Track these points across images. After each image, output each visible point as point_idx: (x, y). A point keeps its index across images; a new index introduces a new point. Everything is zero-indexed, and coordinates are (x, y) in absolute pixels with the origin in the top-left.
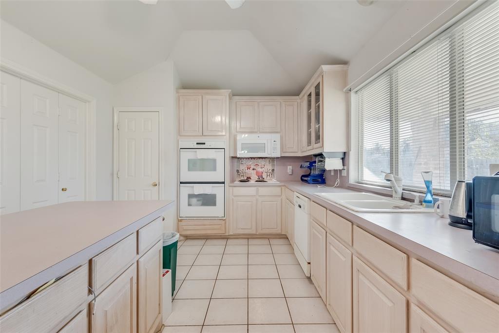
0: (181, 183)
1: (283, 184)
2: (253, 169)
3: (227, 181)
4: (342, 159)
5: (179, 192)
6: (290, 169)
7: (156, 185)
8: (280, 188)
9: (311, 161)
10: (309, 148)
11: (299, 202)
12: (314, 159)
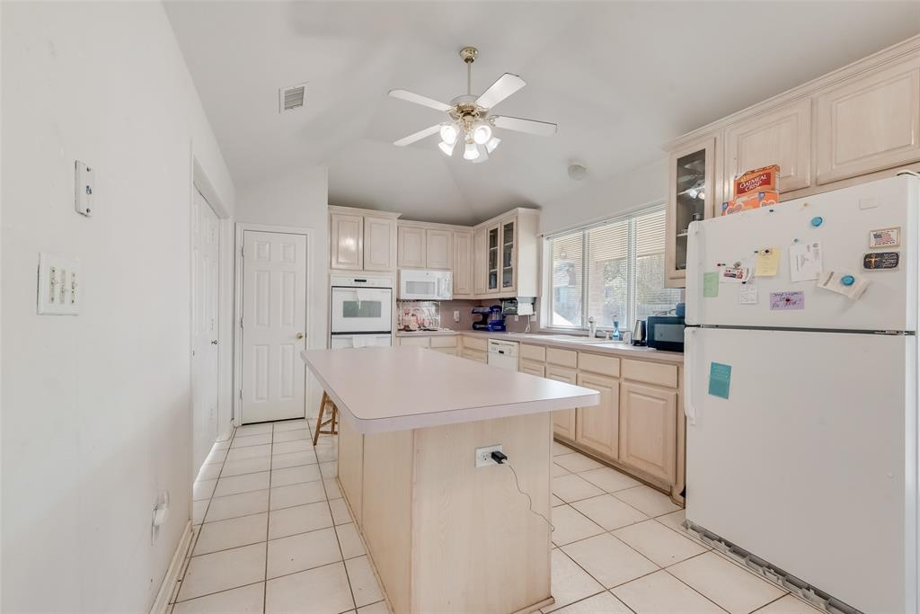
0: (333, 333)
1: (458, 333)
2: (413, 315)
3: (394, 331)
4: (533, 304)
5: (329, 346)
6: (456, 314)
7: (301, 337)
8: (455, 338)
9: (496, 306)
10: (493, 290)
11: (499, 348)
12: (499, 303)
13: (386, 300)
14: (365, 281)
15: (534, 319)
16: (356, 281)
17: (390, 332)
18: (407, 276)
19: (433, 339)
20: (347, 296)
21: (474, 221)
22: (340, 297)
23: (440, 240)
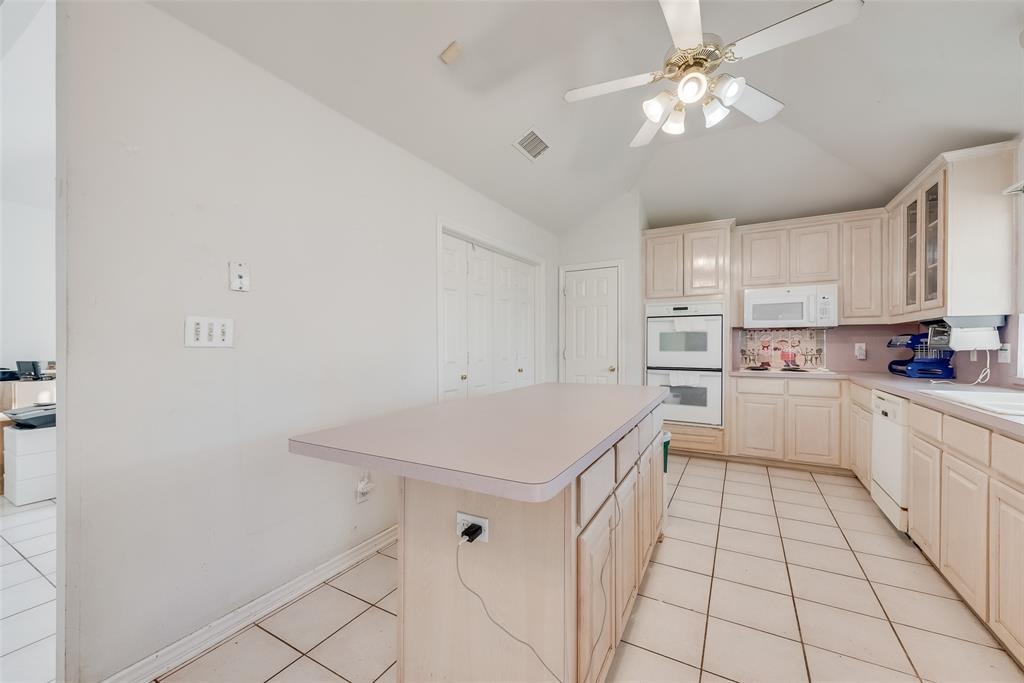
0: (649, 368)
2: (775, 349)
3: (727, 368)
4: (999, 328)
5: (645, 382)
6: (860, 348)
7: (613, 370)
8: (837, 384)
9: (916, 333)
10: (911, 308)
11: (885, 406)
12: (923, 330)
13: (713, 331)
14: (686, 308)
15: (1005, 358)
16: (675, 309)
17: (720, 370)
18: (753, 297)
19: (791, 382)
20: (664, 326)
21: (881, 201)
22: (656, 328)
23: (812, 242)
